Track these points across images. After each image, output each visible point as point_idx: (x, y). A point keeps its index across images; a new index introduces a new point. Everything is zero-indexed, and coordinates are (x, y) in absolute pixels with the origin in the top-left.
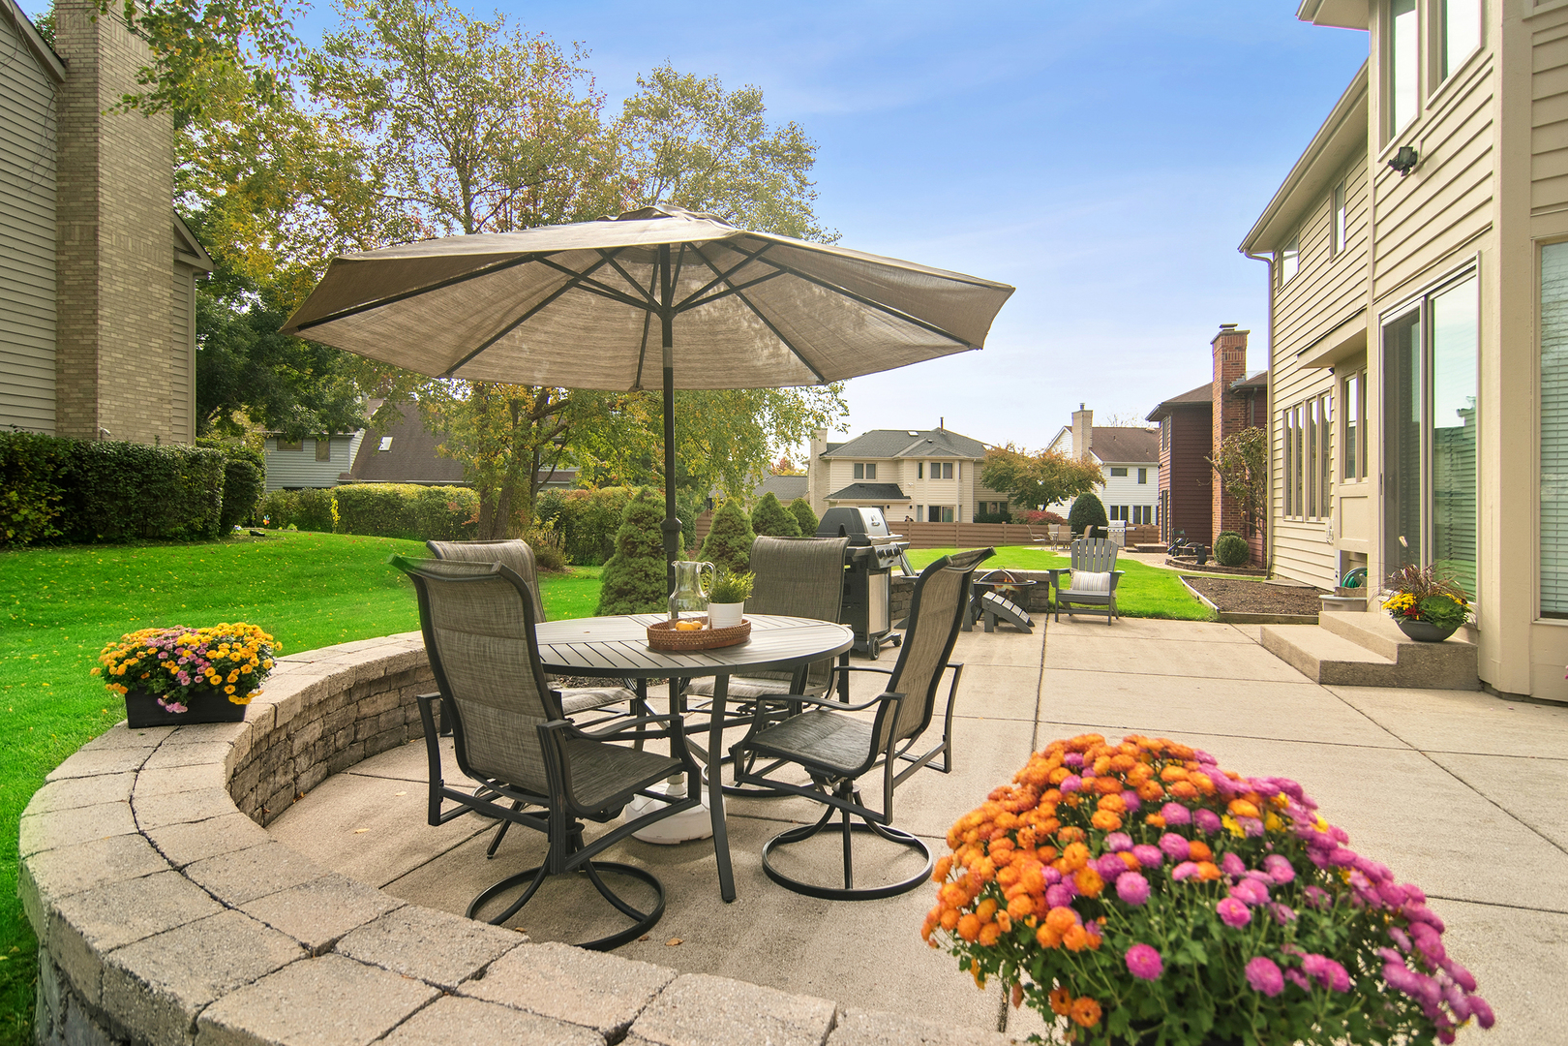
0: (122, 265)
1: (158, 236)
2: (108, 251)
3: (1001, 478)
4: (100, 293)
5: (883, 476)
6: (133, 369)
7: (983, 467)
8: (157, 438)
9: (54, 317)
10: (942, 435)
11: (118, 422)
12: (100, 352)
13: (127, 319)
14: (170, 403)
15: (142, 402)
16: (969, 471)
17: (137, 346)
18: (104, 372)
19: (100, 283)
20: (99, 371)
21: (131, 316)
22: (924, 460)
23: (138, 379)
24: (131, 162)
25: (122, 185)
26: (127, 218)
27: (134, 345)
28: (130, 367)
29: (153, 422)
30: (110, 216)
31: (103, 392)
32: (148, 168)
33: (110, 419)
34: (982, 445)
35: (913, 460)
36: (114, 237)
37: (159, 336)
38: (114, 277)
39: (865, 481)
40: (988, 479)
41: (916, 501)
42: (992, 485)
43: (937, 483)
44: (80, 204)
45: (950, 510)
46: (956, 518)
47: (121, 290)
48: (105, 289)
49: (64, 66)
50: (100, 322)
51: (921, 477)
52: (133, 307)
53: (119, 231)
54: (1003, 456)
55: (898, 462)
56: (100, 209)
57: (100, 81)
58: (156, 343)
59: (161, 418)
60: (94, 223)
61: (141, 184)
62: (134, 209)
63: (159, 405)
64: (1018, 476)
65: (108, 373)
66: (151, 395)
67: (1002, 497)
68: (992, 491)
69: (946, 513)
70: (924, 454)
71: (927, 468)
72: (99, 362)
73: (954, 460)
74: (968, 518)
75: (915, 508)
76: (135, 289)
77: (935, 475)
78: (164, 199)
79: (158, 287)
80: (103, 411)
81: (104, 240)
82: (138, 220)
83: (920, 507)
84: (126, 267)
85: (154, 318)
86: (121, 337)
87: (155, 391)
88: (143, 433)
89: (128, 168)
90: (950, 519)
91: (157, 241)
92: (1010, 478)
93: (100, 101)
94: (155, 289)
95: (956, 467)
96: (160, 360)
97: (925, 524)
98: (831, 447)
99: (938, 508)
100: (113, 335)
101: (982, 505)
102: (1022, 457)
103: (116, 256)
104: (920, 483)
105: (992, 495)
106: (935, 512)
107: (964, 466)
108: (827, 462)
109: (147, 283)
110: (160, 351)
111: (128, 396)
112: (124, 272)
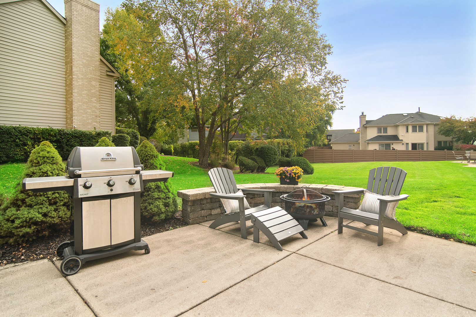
0: (81, 76)
1: (94, 67)
2: (76, 72)
3: (447, 131)
4: (73, 85)
5: (390, 132)
6: (86, 107)
7: (439, 126)
8: (95, 128)
9: (65, 94)
10: (420, 115)
11: (80, 124)
12: (73, 103)
13: (83, 93)
14: (99, 117)
15: (89, 117)
16: (431, 129)
17: (87, 100)
18: (75, 109)
19: (73, 82)
20: (73, 109)
21: (85, 91)
22: (409, 125)
23: (87, 110)
24: (84, 45)
25: (81, 52)
26: (83, 62)
27: (86, 100)
28: (84, 107)
29: (93, 123)
30: (77, 62)
31: (75, 115)
32: (90, 47)
33: (78, 123)
34: (439, 117)
35: (404, 125)
36: (78, 68)
37: (95, 97)
38: (78, 80)
39: (382, 134)
40: (441, 131)
41: (405, 141)
42: (443, 134)
43: (415, 134)
44: (69, 59)
45: (422, 144)
46: (425, 149)
47: (81, 84)
48: (75, 84)
49: (66, 20)
50: (73, 94)
51: (407, 131)
52: (85, 89)
53: (80, 66)
54: (450, 121)
55: (397, 126)
56: (73, 60)
57: (72, 22)
58: (94, 99)
59: (96, 122)
60: (71, 65)
61: (88, 51)
62: (85, 59)
63: (96, 118)
64: (456, 130)
65: (76, 109)
66: (92, 115)
67: (449, 139)
68: (443, 136)
69: (420, 145)
70: (409, 123)
71: (410, 128)
72: (73, 106)
73: (424, 124)
74: (432, 148)
75: (405, 145)
76: (86, 83)
77: (414, 130)
78: (96, 55)
79: (94, 82)
80: (75, 120)
81: (74, 69)
82: (87, 62)
83: (407, 144)
84: (83, 77)
85: (93, 92)
86: (81, 98)
87: (94, 114)
88: (89, 127)
89: (83, 47)
90: (422, 148)
91: (94, 68)
92: (452, 130)
93: (72, 28)
94: (94, 83)
95: (425, 128)
96: (96, 104)
97: (410, 151)
98: (368, 122)
99: (416, 144)
100: (78, 97)
101: (439, 143)
102: (460, 121)
103: (79, 74)
104: (407, 134)
105: (443, 138)
106: (414, 146)
107: (429, 127)
108: (366, 128)
109: (90, 81)
110: (96, 101)
111: (84, 116)
112: (82, 78)
